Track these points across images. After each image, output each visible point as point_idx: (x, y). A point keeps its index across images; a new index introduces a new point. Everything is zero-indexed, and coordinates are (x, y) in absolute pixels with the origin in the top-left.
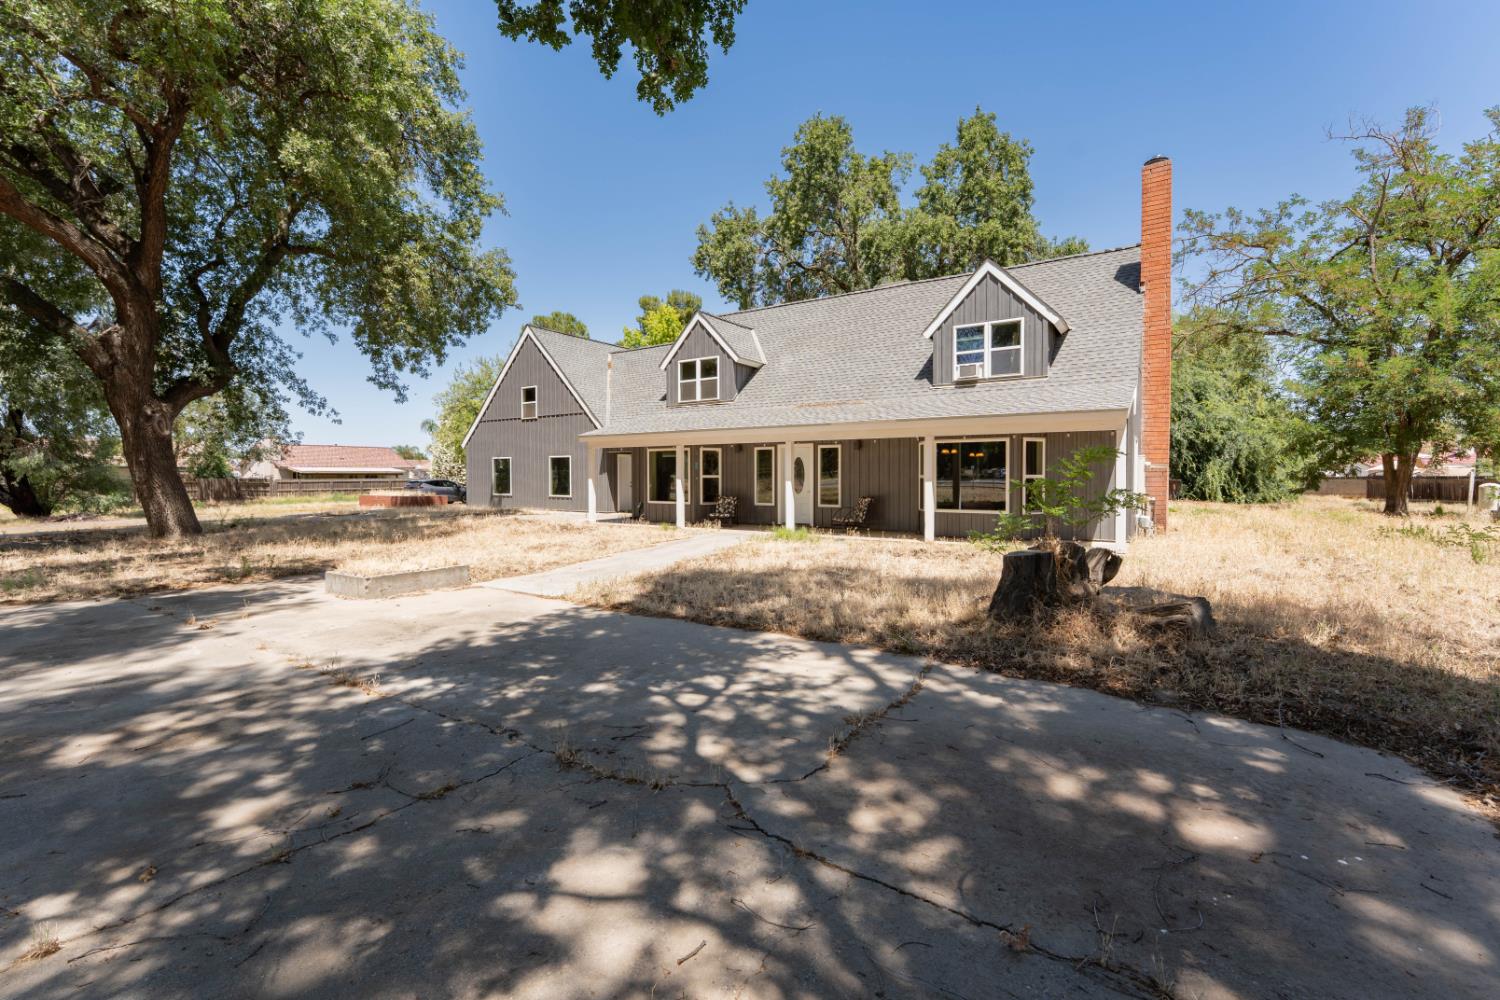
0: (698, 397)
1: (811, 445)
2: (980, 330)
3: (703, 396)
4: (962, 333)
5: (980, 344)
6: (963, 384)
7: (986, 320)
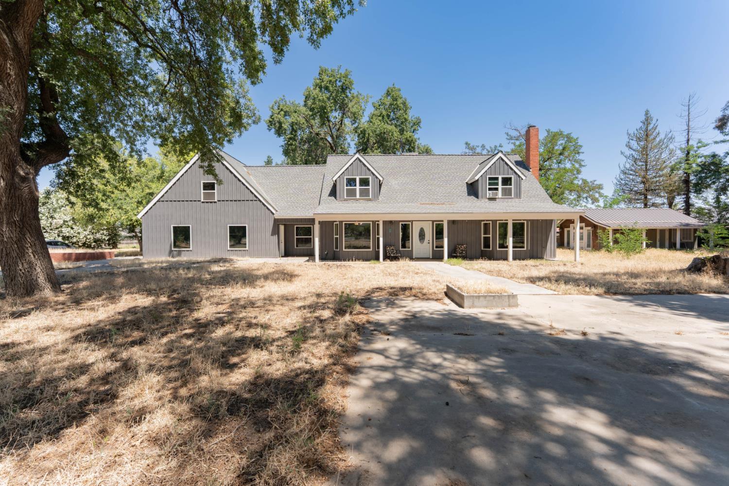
0: (358, 196)
1: (431, 222)
2: (497, 179)
3: (360, 195)
4: (490, 179)
5: (497, 184)
6: (490, 199)
7: (500, 175)
